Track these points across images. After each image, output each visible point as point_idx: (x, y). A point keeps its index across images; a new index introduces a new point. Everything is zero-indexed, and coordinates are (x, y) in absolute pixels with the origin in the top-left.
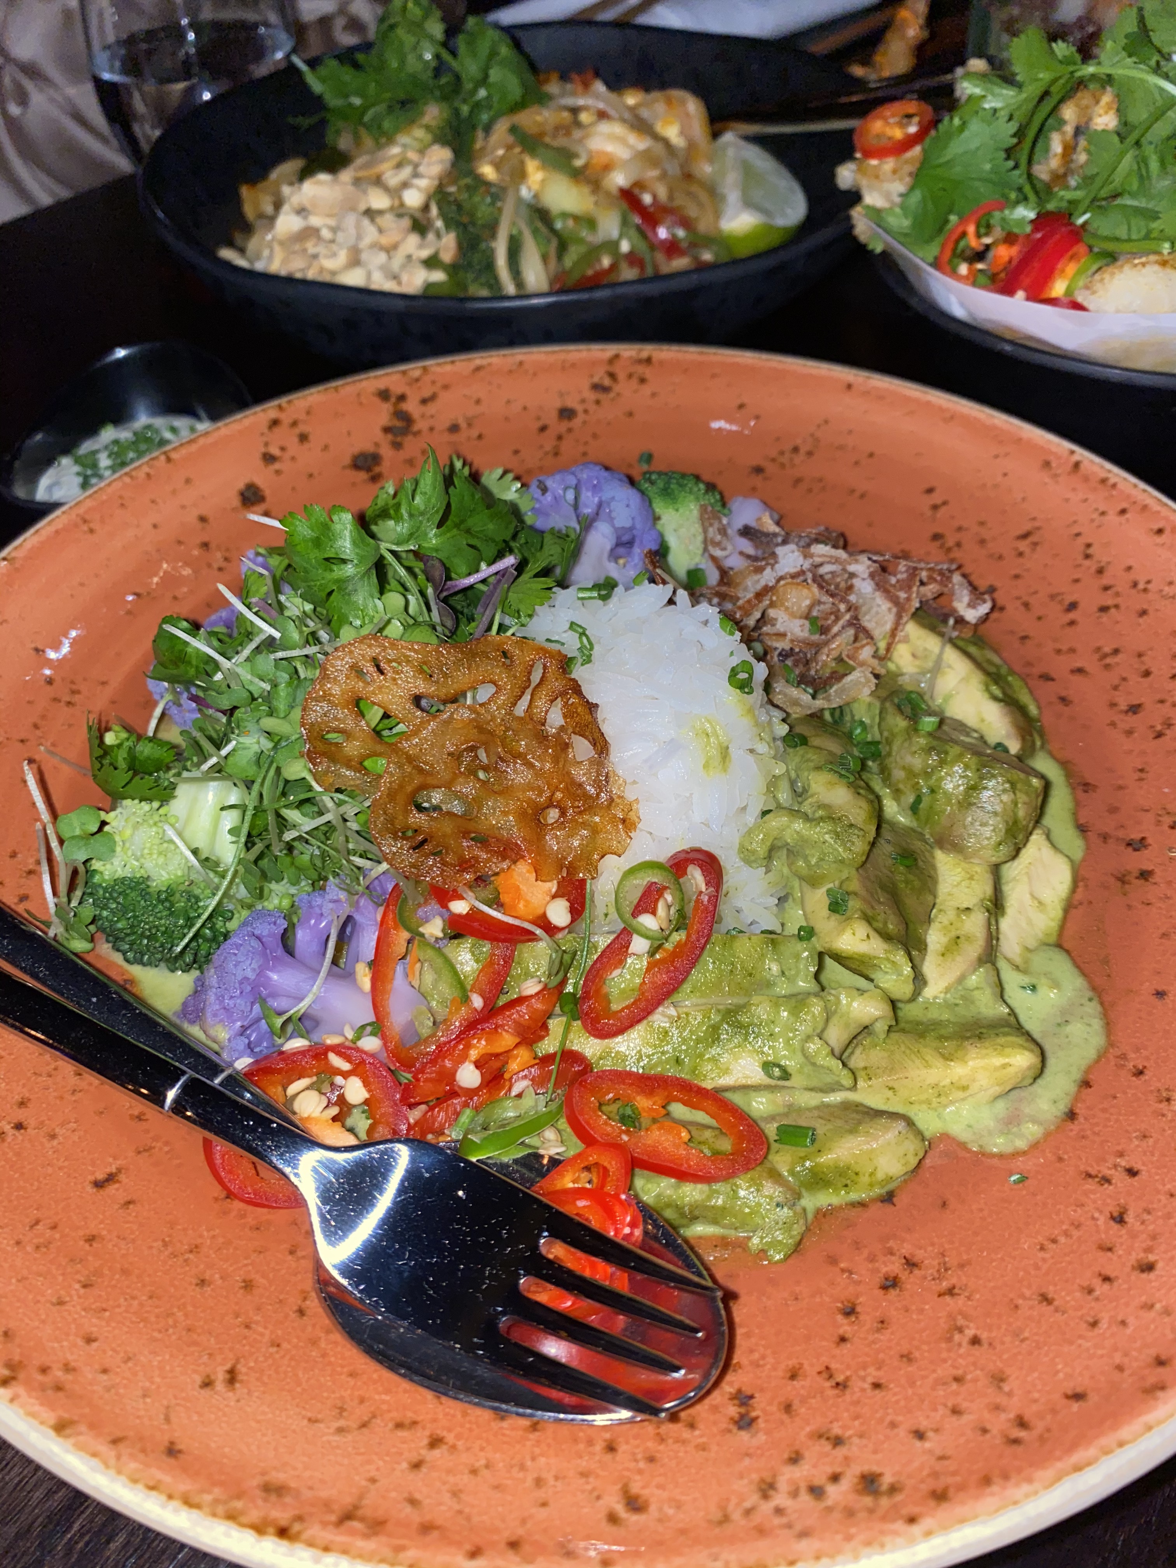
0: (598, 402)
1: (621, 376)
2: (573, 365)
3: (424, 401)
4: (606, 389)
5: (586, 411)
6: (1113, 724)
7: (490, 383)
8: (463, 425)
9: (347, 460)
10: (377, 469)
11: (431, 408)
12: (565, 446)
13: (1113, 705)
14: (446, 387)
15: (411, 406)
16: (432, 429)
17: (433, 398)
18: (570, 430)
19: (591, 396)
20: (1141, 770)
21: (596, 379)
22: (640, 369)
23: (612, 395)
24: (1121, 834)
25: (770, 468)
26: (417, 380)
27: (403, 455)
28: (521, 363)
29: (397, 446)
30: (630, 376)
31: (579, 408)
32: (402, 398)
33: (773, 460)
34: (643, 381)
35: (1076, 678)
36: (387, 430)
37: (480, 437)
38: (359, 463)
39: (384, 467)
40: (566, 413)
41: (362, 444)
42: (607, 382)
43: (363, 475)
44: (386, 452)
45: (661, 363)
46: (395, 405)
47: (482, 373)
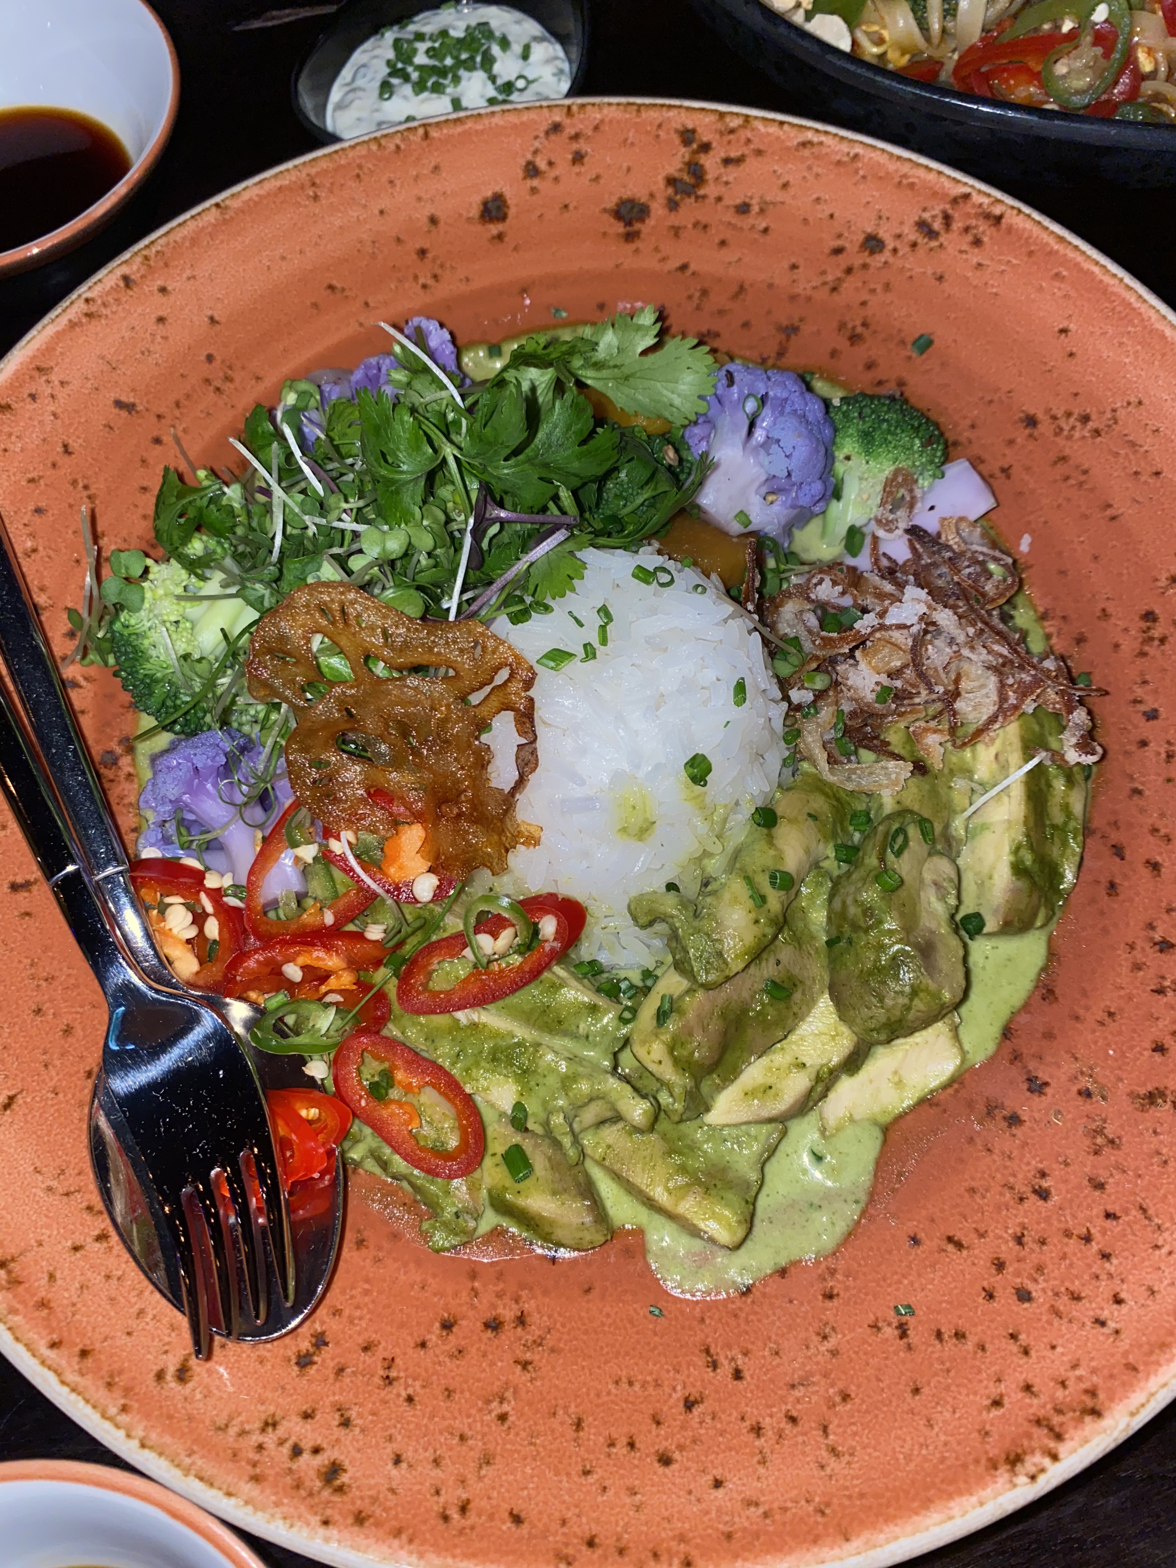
0: (914, 245)
1: (957, 225)
2: (912, 186)
3: (727, 161)
4: (932, 234)
5: (895, 250)
6: (1132, 947)
7: (810, 168)
8: (756, 209)
9: (611, 202)
10: (637, 226)
11: (731, 174)
12: (850, 284)
13: (1151, 927)
14: (759, 153)
15: (710, 163)
16: (719, 199)
17: (739, 161)
18: (865, 266)
19: (912, 235)
20: (1111, 1014)
21: (926, 216)
22: (983, 227)
23: (934, 244)
24: (1032, 1065)
25: (1045, 427)
26: (732, 131)
27: (674, 219)
28: (856, 156)
29: (673, 205)
30: (967, 229)
31: (890, 244)
32: (706, 147)
33: (1054, 418)
34: (977, 242)
35: (1146, 872)
36: (671, 181)
37: (766, 230)
38: (623, 211)
39: (645, 228)
40: (873, 244)
41: (636, 190)
42: (937, 225)
43: (620, 228)
44: (658, 209)
45: (1010, 230)
46: (695, 152)
47: (806, 152)
